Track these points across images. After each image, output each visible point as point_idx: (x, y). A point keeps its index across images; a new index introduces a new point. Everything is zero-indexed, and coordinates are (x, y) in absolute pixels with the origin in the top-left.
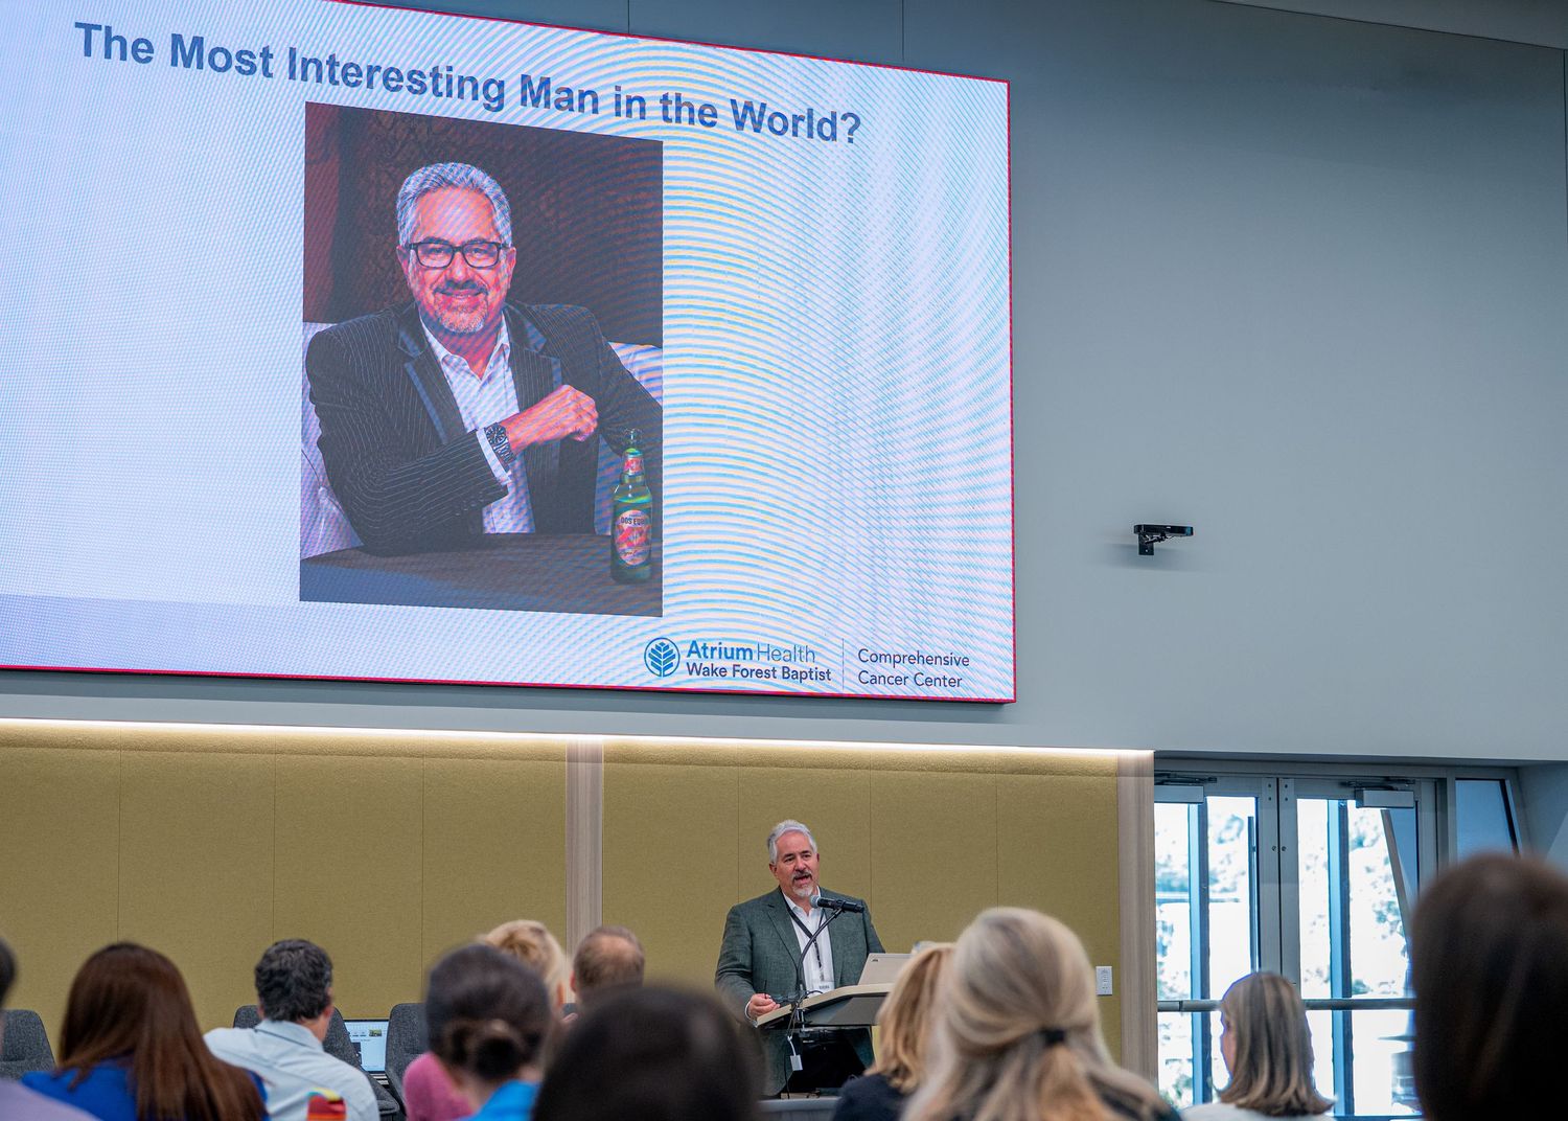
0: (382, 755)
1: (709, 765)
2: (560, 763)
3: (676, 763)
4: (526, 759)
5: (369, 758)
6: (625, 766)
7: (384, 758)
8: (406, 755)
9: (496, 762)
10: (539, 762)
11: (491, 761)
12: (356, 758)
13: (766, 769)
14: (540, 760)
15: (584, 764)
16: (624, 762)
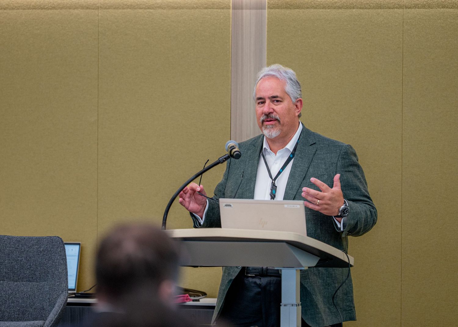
0: (61, 8)
1: (374, 8)
2: (225, 10)
3: (340, 8)
4: (193, 8)
5: (50, 11)
6: (288, 11)
7: (63, 11)
8: (82, 7)
9: (165, 11)
10: (206, 11)
11: (160, 11)
12: (39, 11)
13: (432, 11)
14: (206, 8)
15: (248, 11)
16: (287, 8)
